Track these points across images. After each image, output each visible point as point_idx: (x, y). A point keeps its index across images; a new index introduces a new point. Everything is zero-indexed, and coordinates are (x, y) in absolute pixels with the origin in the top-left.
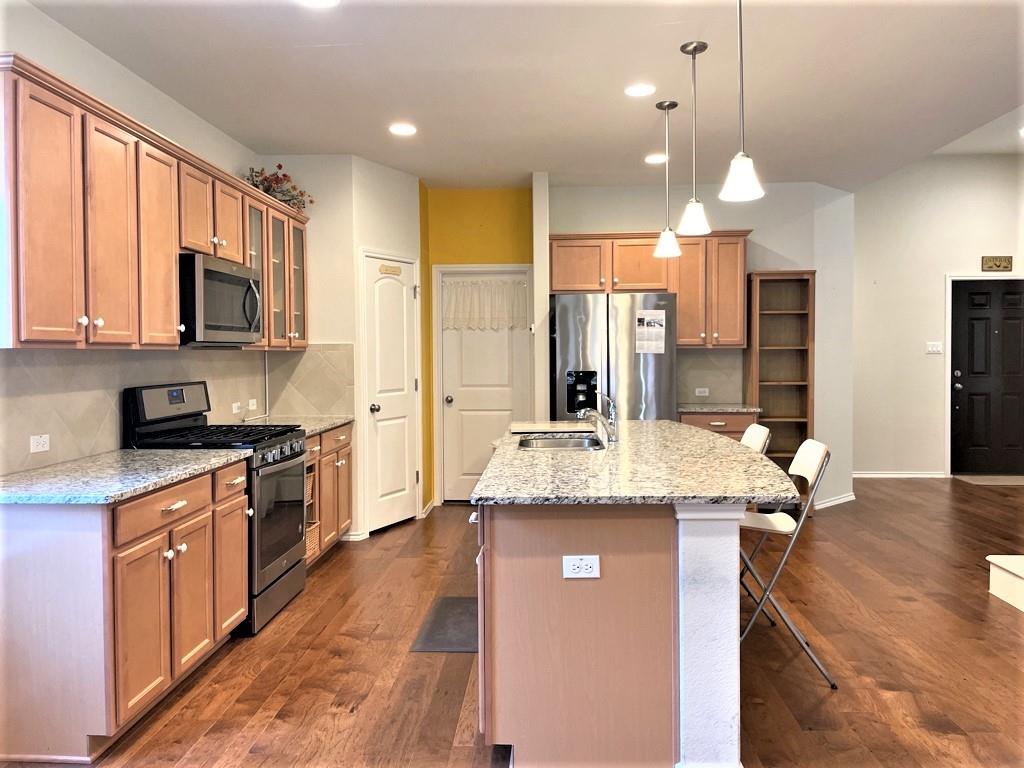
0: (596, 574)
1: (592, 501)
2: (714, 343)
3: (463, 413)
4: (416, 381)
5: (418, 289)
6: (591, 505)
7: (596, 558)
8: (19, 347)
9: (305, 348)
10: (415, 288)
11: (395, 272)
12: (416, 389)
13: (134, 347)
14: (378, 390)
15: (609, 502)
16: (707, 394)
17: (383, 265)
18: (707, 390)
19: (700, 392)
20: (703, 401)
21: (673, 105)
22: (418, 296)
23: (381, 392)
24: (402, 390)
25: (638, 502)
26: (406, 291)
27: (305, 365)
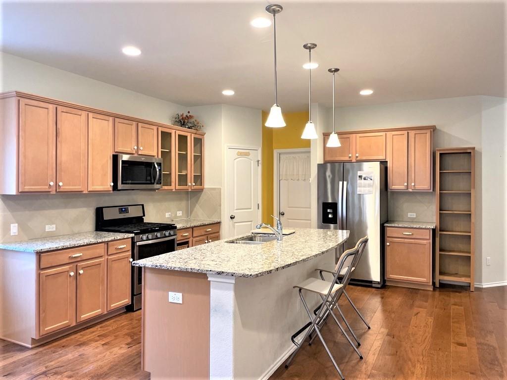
0: (180, 302)
1: (172, 268)
2: (413, 188)
3: (289, 220)
4: (258, 205)
5: (260, 162)
6: (172, 270)
7: (181, 294)
8: (19, 194)
9: (203, 189)
10: (258, 161)
11: (247, 154)
12: (258, 208)
13: (84, 192)
14: (235, 209)
15: (179, 270)
16: (415, 217)
17: (239, 152)
18: (415, 214)
19: (411, 215)
20: (412, 221)
21: (337, 70)
22: (260, 165)
23: (237, 210)
24: (250, 209)
25: (190, 270)
26: (253, 164)
27: (203, 197)
